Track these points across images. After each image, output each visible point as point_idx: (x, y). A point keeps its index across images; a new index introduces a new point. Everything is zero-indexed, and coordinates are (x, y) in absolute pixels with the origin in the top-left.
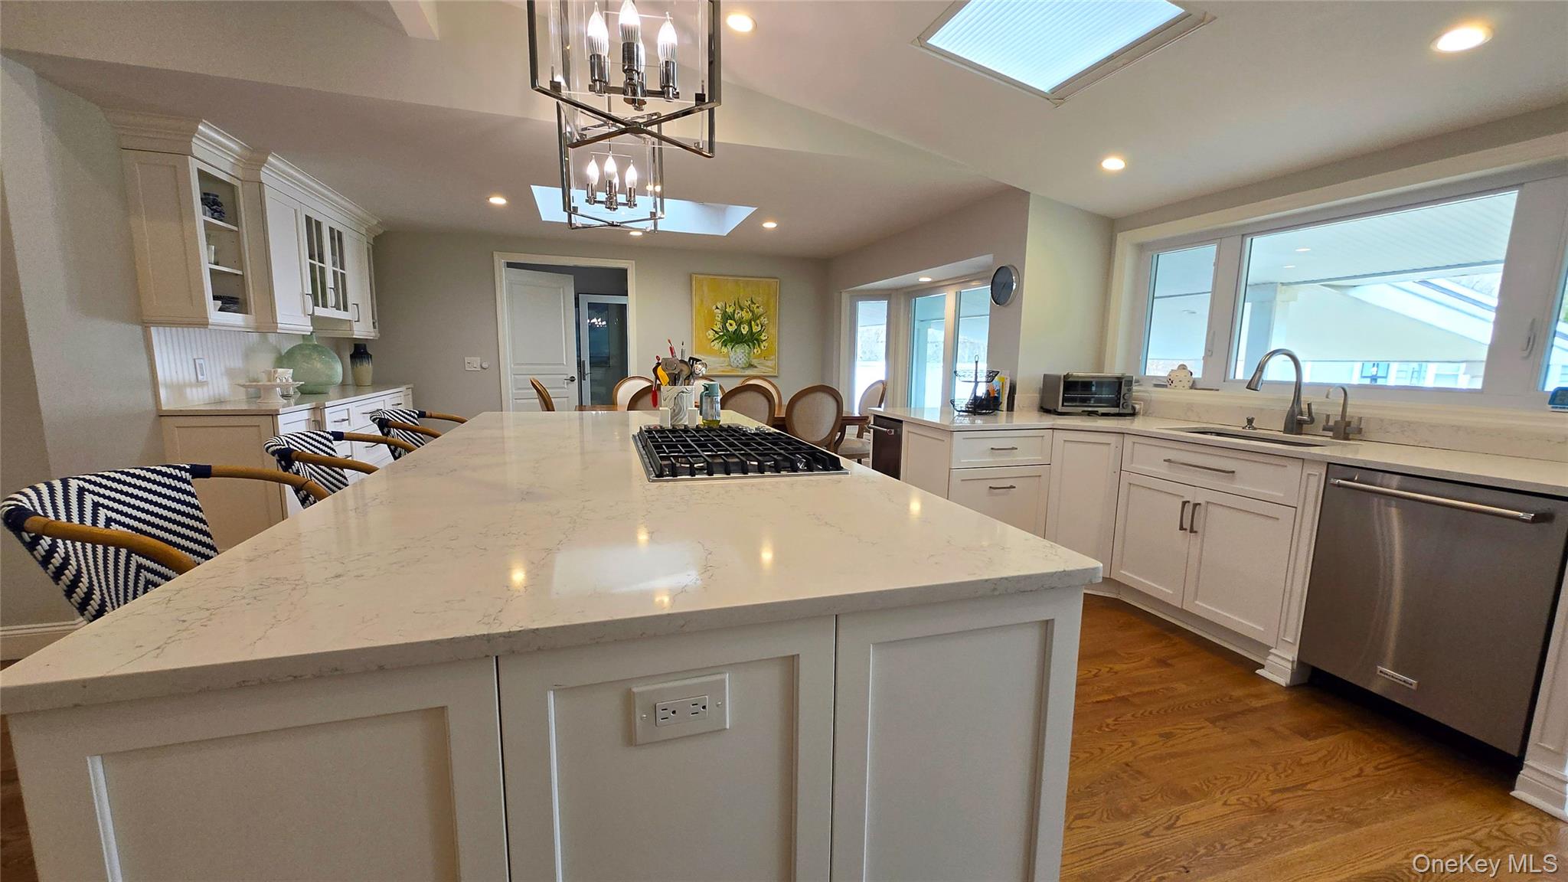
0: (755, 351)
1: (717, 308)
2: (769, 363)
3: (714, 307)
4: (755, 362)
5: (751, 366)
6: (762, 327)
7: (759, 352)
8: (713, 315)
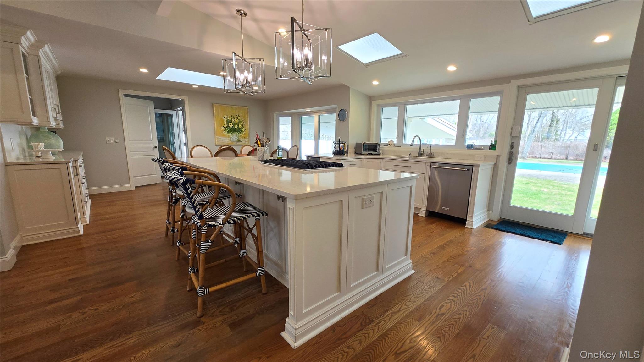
0: (241, 135)
1: (225, 118)
2: (247, 140)
3: (223, 117)
4: (241, 139)
5: (239, 141)
6: (243, 126)
7: (242, 136)
8: (223, 121)
